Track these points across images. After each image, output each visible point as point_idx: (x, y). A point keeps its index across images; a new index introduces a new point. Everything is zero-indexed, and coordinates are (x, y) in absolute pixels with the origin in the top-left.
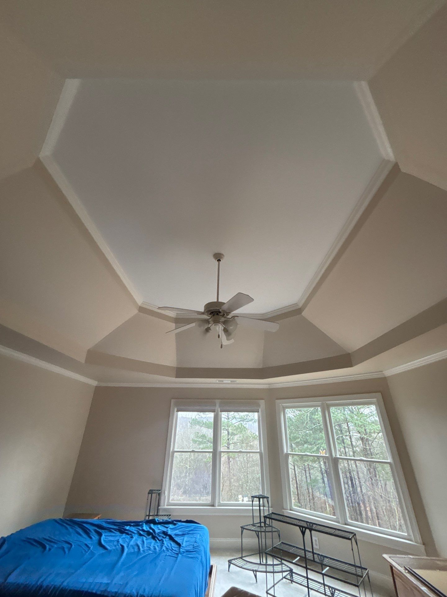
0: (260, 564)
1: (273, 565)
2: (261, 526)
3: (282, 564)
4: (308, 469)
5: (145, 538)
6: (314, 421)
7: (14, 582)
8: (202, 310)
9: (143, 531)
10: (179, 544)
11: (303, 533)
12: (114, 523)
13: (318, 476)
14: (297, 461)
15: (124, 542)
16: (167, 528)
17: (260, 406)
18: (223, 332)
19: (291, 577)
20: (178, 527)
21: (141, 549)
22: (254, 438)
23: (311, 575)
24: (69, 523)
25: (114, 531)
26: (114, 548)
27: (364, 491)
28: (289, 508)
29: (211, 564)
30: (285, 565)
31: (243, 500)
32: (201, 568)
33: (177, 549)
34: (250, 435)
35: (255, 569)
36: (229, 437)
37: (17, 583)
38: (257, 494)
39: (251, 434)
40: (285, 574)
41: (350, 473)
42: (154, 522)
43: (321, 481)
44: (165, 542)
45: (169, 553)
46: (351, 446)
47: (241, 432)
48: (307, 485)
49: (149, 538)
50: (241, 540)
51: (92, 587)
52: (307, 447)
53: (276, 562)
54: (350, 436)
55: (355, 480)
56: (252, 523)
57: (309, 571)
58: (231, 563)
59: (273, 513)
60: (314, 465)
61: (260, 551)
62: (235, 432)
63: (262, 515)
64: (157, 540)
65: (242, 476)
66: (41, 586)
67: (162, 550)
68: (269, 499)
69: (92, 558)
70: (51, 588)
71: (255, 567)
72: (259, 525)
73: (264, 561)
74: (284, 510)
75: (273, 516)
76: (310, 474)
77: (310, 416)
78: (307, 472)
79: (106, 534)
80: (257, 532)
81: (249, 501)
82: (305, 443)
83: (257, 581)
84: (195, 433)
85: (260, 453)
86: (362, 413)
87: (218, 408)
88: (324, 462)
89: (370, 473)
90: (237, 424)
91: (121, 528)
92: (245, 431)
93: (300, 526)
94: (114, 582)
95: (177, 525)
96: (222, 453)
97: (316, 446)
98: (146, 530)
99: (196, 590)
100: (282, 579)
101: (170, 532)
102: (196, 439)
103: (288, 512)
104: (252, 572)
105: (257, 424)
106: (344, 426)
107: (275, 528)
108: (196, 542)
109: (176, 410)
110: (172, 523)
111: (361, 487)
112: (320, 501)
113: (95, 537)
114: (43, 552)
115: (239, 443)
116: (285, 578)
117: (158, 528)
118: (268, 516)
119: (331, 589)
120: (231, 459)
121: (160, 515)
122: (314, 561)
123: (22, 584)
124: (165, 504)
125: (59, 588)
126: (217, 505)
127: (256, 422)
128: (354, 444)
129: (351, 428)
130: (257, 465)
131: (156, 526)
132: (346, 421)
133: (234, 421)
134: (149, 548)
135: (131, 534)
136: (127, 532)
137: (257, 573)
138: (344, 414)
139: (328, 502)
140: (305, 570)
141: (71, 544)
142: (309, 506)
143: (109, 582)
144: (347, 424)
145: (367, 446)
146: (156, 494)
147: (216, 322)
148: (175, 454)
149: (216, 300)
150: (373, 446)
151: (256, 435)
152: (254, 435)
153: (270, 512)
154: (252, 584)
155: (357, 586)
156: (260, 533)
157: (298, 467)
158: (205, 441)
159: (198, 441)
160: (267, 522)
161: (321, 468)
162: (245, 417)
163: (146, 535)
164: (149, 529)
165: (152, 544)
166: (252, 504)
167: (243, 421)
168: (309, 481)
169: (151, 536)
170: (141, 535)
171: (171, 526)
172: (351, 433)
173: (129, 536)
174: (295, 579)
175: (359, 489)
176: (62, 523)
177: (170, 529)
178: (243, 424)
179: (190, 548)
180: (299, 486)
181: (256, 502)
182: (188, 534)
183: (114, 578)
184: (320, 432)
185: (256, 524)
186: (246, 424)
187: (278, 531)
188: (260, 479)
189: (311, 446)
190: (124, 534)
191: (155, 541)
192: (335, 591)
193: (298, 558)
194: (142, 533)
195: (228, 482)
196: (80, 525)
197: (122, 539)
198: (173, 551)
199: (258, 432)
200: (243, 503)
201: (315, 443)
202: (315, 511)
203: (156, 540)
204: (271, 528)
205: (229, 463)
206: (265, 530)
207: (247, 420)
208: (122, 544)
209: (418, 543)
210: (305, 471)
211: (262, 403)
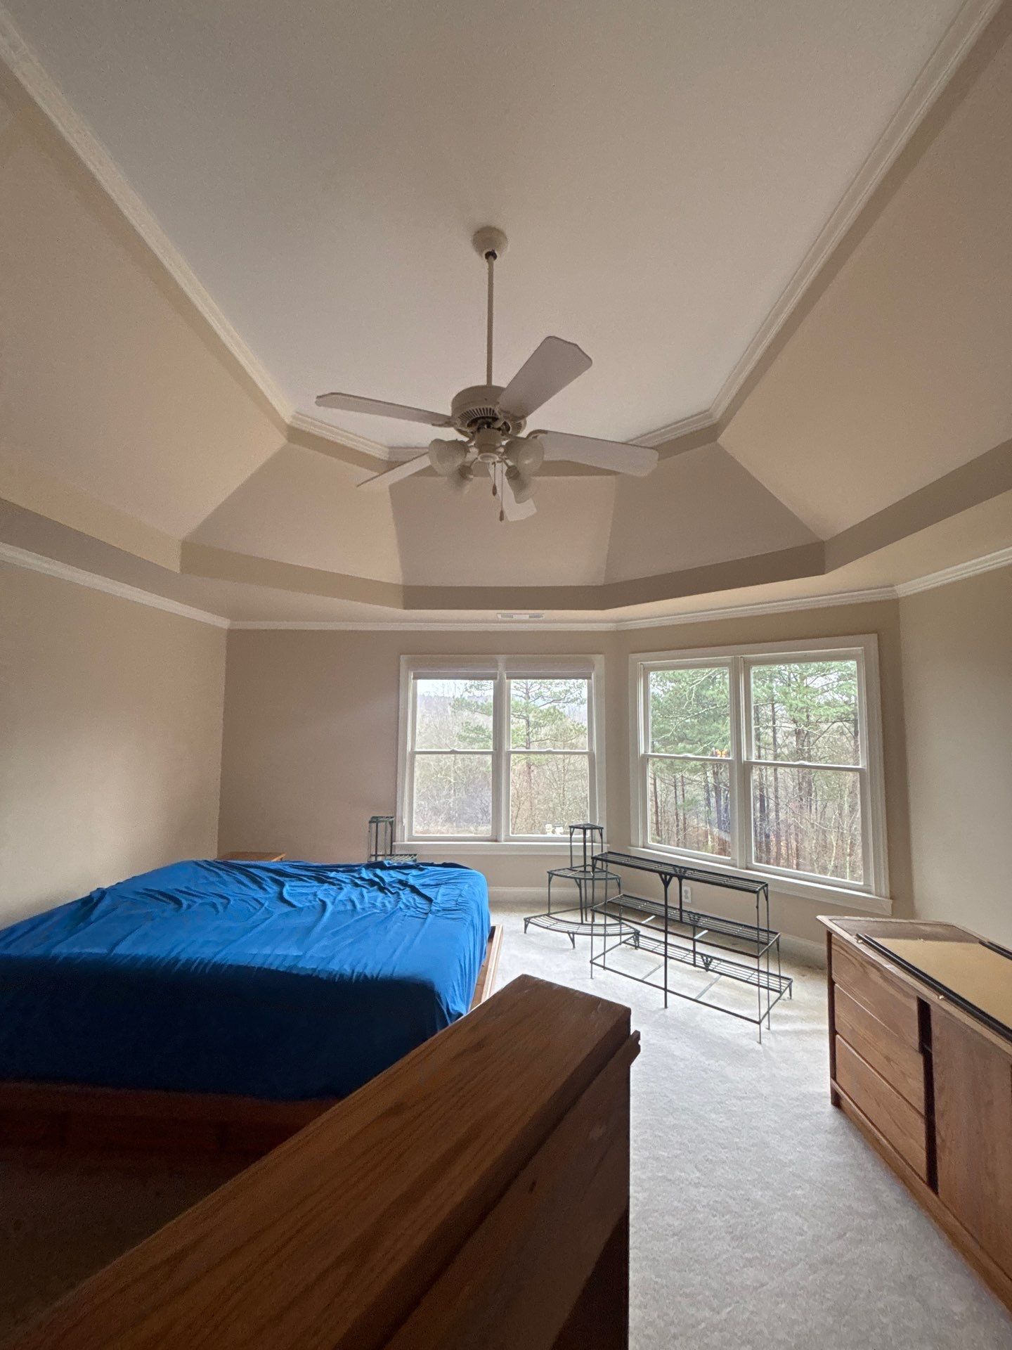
0: (582, 924)
1: (605, 925)
2: (585, 871)
3: (621, 924)
4: (680, 784)
5: (365, 891)
6: (704, 701)
7: (128, 953)
8: (447, 411)
9: (362, 879)
10: (429, 900)
11: (666, 883)
12: (306, 868)
13: (698, 795)
14: (662, 771)
15: (328, 895)
16: (407, 874)
17: (594, 667)
18: (505, 480)
19: (635, 942)
20: (427, 873)
21: (359, 906)
22: (579, 732)
23: (671, 939)
24: (223, 867)
25: (305, 879)
26: (308, 904)
27: (782, 816)
28: (640, 843)
29: (492, 924)
30: (626, 925)
31: (553, 832)
32: (472, 933)
33: (426, 907)
34: (571, 727)
35: (571, 930)
36: (530, 730)
37: (133, 955)
38: (581, 822)
39: (573, 725)
40: (624, 938)
41: (761, 790)
42: (382, 866)
43: (703, 803)
44: (402, 896)
45: (411, 912)
46: (772, 747)
47: (553, 721)
48: (676, 809)
49: (373, 891)
50: (548, 891)
51: (268, 962)
52: (684, 747)
53: (610, 921)
54: (774, 728)
55: (768, 801)
56: (569, 867)
57: (669, 936)
58: (529, 922)
59: (609, 852)
60: (696, 777)
61: (581, 905)
62: (541, 721)
63: (589, 853)
64: (389, 894)
65: (555, 794)
66: (177, 960)
67: (398, 907)
68: (604, 832)
69: (266, 919)
70: (195, 961)
71: (573, 928)
72: (582, 869)
73: (590, 919)
74: (631, 848)
75: (611, 857)
76: (683, 792)
77: (696, 692)
78: (679, 789)
79: (293, 884)
80: (578, 880)
81: (565, 833)
82: (681, 740)
83: (574, 947)
84: (463, 724)
85: (591, 756)
86: (807, 686)
87: (501, 671)
88: (714, 772)
89: (800, 789)
90: (547, 707)
91: (322, 875)
92: (561, 719)
93: (660, 873)
94: (308, 955)
95: (426, 871)
96: (512, 755)
97: (701, 745)
98: (367, 878)
99: (461, 965)
100: (620, 944)
101: (411, 881)
102: (463, 734)
103: (638, 851)
104: (567, 935)
105: (585, 707)
106: (767, 711)
107: (611, 874)
108: (460, 895)
109: (412, 677)
110: (416, 867)
111: (777, 811)
112: (697, 833)
113: (273, 889)
114: (177, 910)
115: (548, 741)
116: (624, 942)
117: (389, 874)
118: (600, 857)
119: (705, 958)
120: (532, 768)
121: (397, 855)
122: (681, 921)
123: (142, 956)
124: (404, 839)
125: (209, 961)
126: (503, 839)
127: (584, 704)
128: (779, 741)
129: (779, 713)
130: (583, 776)
131: (386, 872)
132: (772, 701)
133: (540, 702)
134: (374, 906)
135: (338, 885)
136: (331, 880)
137: (576, 936)
138: (771, 688)
139: (712, 834)
140: (664, 934)
141: (228, 900)
142: (676, 839)
143: (301, 953)
144: (773, 706)
145: (805, 744)
146: (384, 823)
147: (486, 448)
148: (418, 757)
149: (483, 382)
150: (816, 746)
151: (583, 727)
152: (580, 726)
153: (605, 851)
154: (567, 950)
155: (757, 957)
156: (583, 881)
157: (662, 780)
158: (483, 736)
159: (468, 737)
160: (599, 864)
161: (706, 781)
162: (563, 694)
163: (367, 887)
164: (372, 876)
165: (379, 900)
166: (571, 837)
167: (559, 700)
168: (680, 802)
169: (376, 887)
170: (357, 885)
171: (414, 872)
172: (777, 722)
173: (335, 888)
174: (641, 945)
175: (772, 815)
176: (208, 867)
177: (414, 876)
178: (557, 707)
179: (451, 905)
180: (661, 810)
181: (578, 835)
182: (446, 883)
183: (308, 949)
184: (714, 721)
185: (576, 867)
186: (565, 707)
187: (618, 879)
188: (588, 799)
189: (691, 746)
190: (326, 885)
191: (384, 895)
192: (711, 960)
193: (653, 917)
194: (359, 882)
195: (527, 804)
196: (243, 870)
197: (322, 891)
198: (418, 909)
199: (586, 722)
200: (555, 836)
201: (700, 740)
202: (685, 847)
203: (386, 894)
204: (605, 873)
205: (529, 773)
206: (593, 876)
207: (566, 700)
208: (322, 898)
209: (881, 896)
210: (675, 786)
211: (599, 660)
